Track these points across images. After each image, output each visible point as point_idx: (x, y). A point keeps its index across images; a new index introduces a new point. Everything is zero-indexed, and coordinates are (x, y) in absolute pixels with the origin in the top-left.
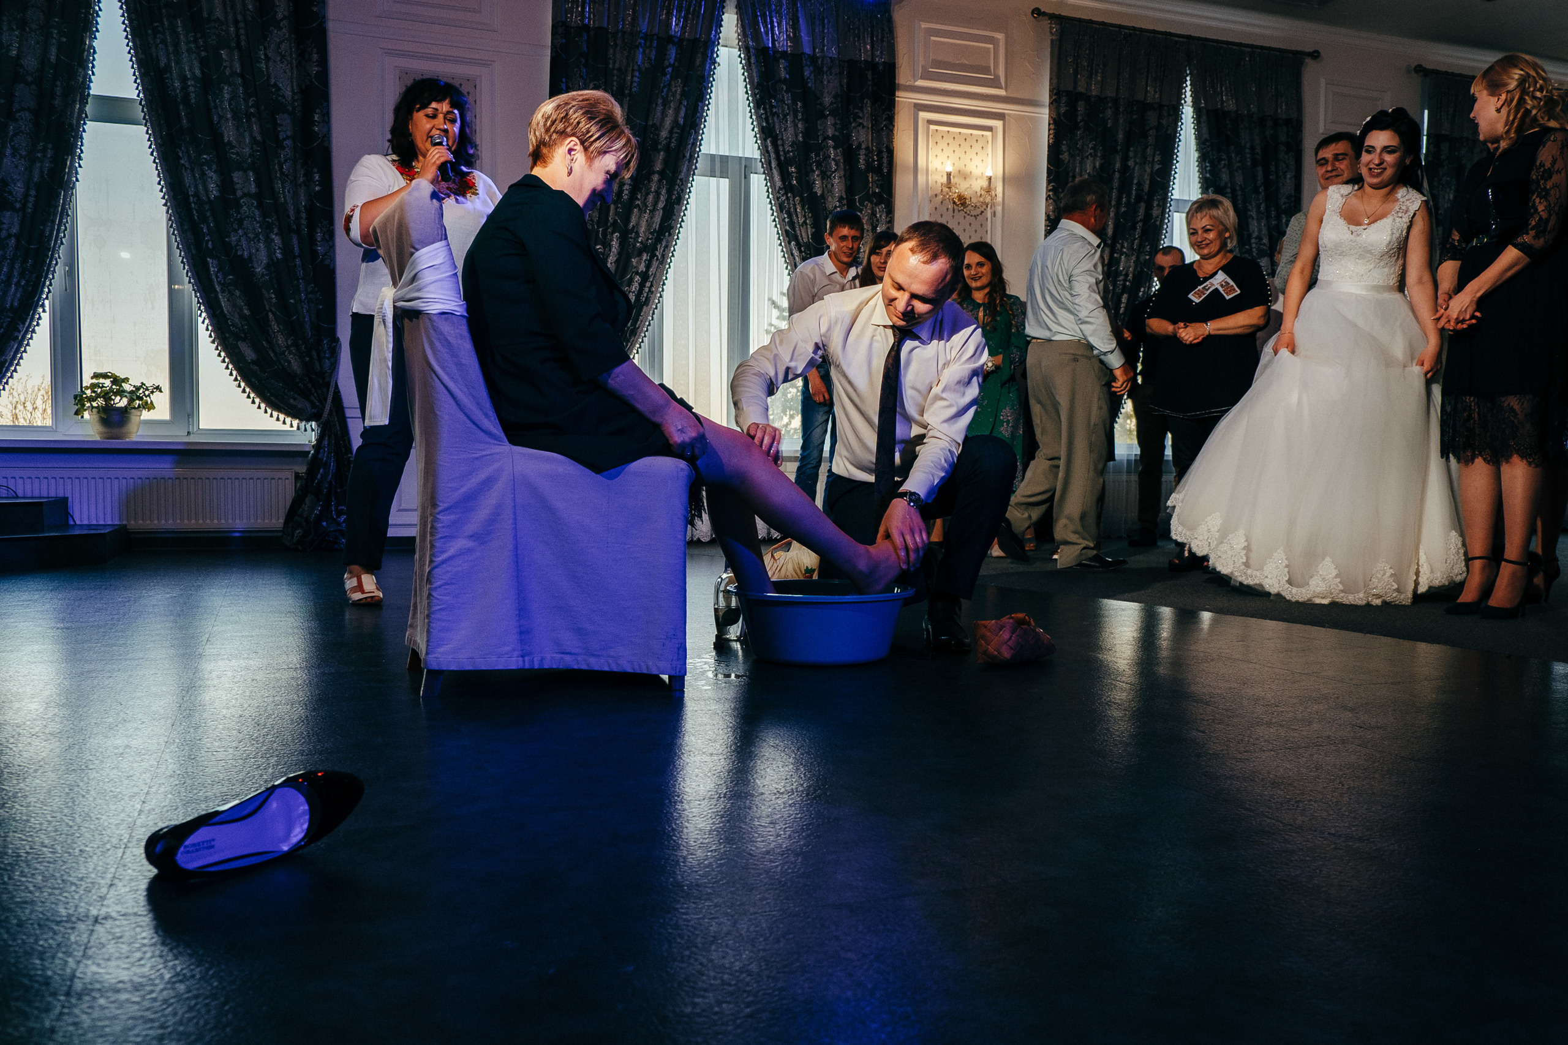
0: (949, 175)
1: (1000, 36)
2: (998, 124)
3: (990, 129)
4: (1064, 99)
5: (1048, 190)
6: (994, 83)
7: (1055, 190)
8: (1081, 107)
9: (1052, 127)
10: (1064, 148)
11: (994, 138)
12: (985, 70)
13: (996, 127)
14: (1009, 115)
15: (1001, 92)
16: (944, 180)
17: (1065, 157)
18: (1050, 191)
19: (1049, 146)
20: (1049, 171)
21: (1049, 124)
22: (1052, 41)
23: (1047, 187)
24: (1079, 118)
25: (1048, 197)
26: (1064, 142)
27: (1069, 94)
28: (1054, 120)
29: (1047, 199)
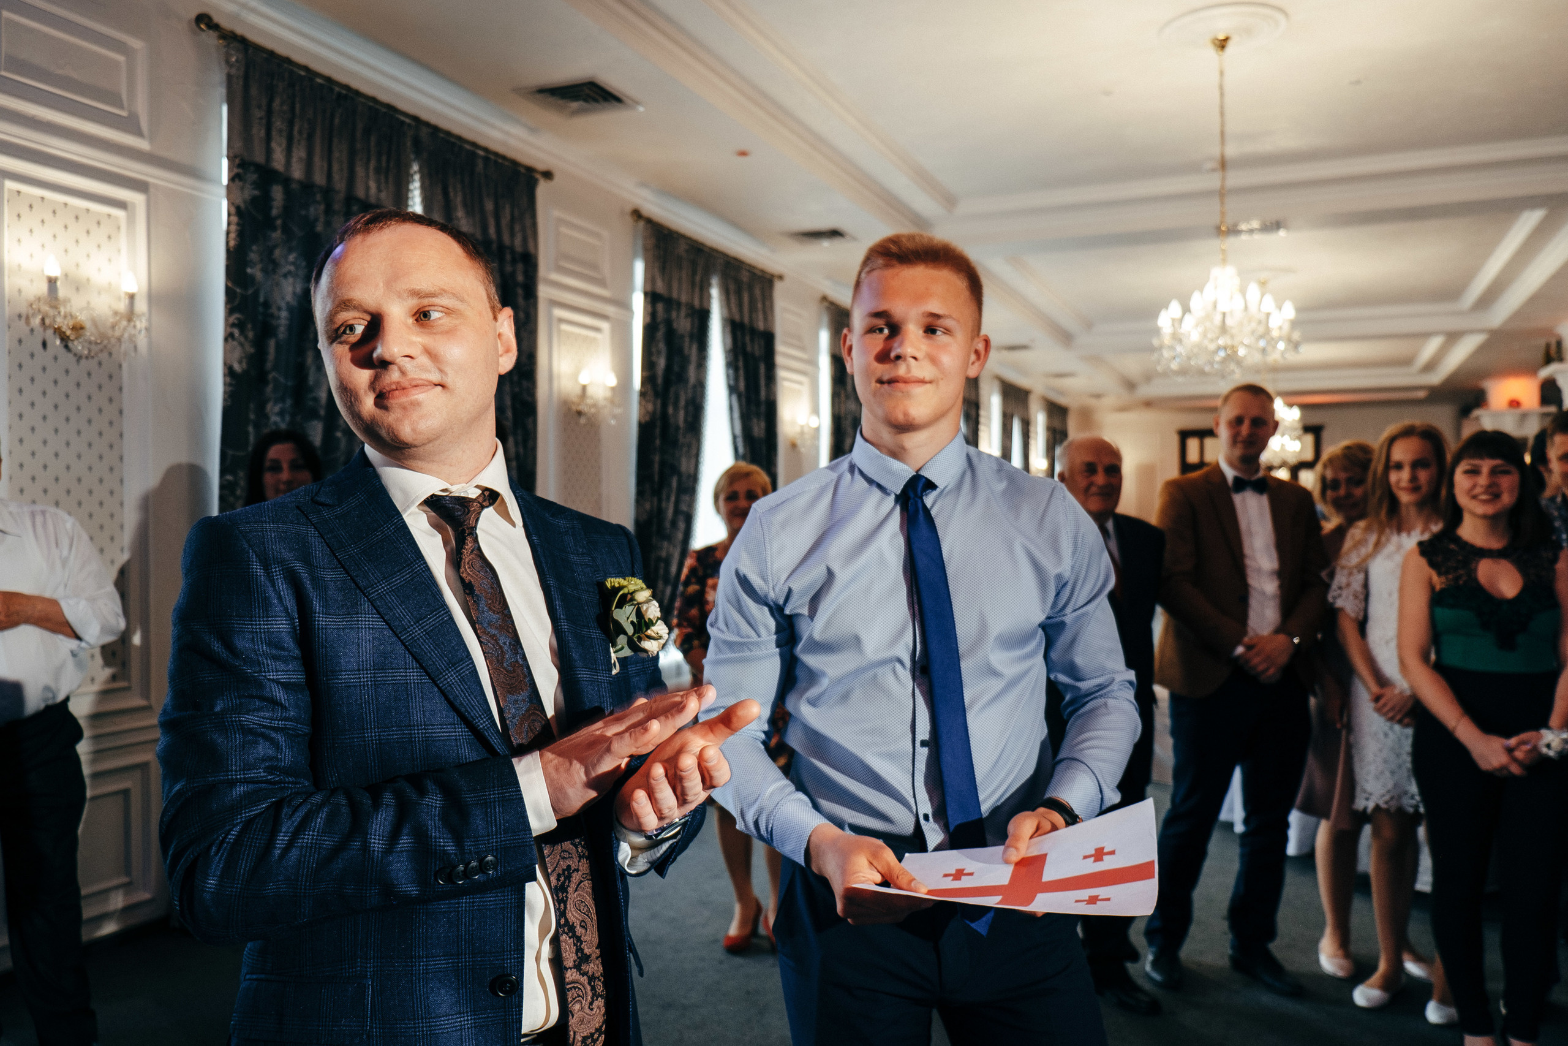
0: (52, 282)
1: (136, 43)
2: (136, 199)
3: (121, 205)
4: (253, 177)
5: (229, 325)
6: (130, 125)
7: (240, 325)
8: (277, 193)
9: (235, 219)
10: (253, 256)
11: (131, 221)
12: (113, 98)
13: (134, 205)
14: (156, 186)
15: (143, 145)
16: (43, 288)
17: (255, 271)
18: (233, 325)
19: (228, 251)
20: (229, 293)
21: (229, 215)
22: (229, 77)
23: (226, 320)
24: (274, 212)
25: (229, 337)
26: (254, 248)
27: (258, 167)
28: (238, 208)
29: (226, 340)
